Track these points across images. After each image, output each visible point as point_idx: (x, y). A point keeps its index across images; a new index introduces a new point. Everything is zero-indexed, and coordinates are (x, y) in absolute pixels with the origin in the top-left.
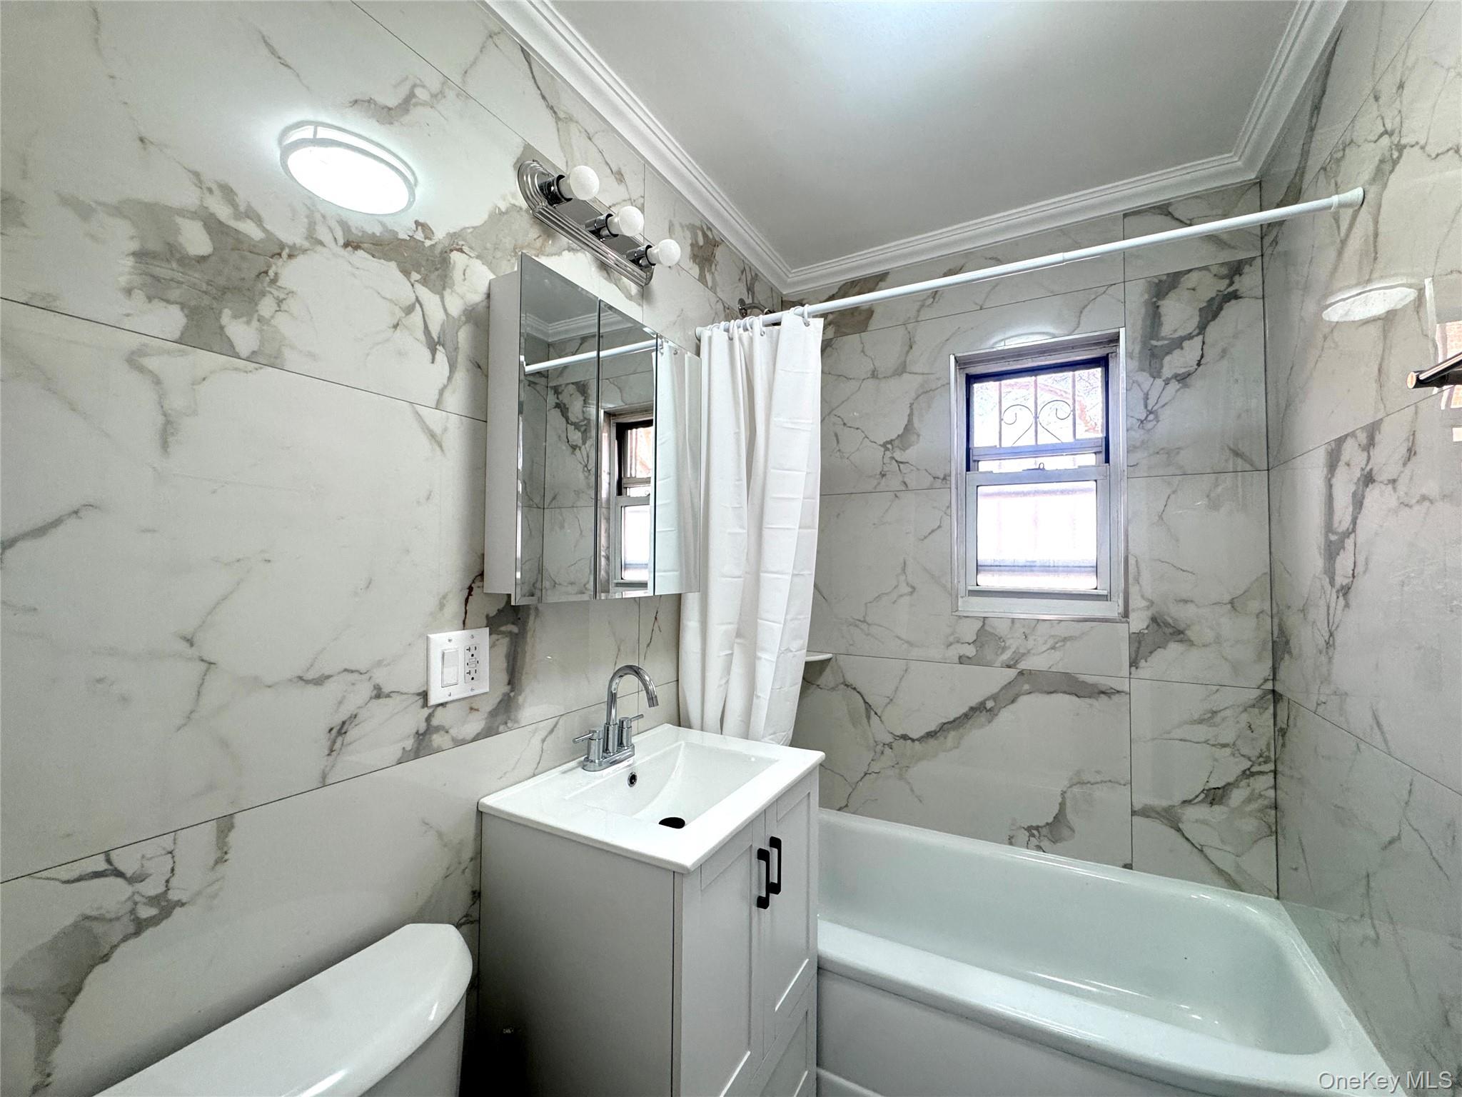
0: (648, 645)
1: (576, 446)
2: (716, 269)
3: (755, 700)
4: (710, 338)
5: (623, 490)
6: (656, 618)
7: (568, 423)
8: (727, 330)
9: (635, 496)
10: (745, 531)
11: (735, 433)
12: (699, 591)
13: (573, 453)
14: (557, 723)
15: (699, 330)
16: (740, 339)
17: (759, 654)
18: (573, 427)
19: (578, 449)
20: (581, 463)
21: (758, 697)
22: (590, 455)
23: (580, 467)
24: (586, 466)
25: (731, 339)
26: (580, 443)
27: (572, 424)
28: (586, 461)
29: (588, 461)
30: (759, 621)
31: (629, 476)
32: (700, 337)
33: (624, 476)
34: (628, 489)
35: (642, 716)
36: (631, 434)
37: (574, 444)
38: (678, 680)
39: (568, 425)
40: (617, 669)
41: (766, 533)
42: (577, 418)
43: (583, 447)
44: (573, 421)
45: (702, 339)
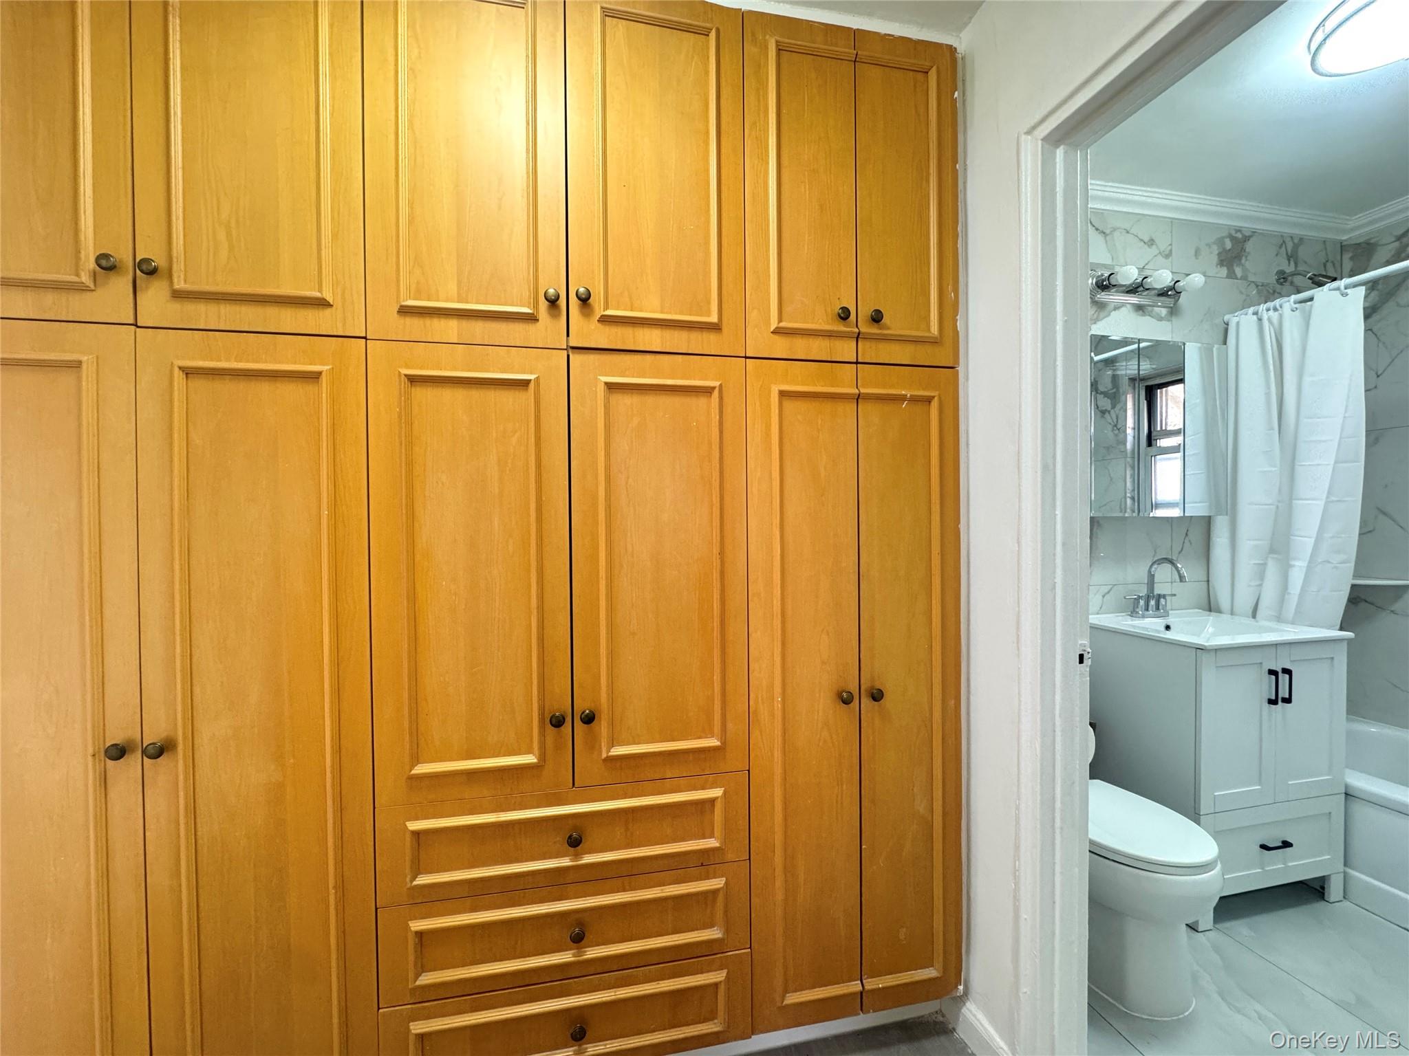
0: (1180, 553)
1: (1106, 410)
2: (1246, 260)
3: (1286, 596)
4: (1238, 323)
5: (1153, 442)
6: (1187, 534)
7: (1097, 393)
8: (1256, 313)
9: (1166, 446)
10: (1276, 469)
11: (1266, 394)
12: (1227, 515)
13: (1103, 417)
14: (1111, 589)
15: (1226, 318)
16: (1269, 320)
17: (1292, 563)
18: (1102, 396)
19: (1107, 414)
20: (1110, 424)
21: (1289, 594)
22: (1120, 416)
23: (1110, 428)
24: (1116, 426)
25: (1260, 320)
26: (1109, 408)
27: (1102, 393)
28: (1115, 420)
29: (1117, 421)
30: (1292, 537)
31: (1159, 429)
32: (1228, 322)
33: (1154, 429)
34: (1158, 441)
35: (1175, 595)
36: (1161, 393)
37: (1104, 409)
38: (1208, 581)
39: (1098, 395)
40: (1156, 559)
41: (1299, 469)
42: (1106, 388)
43: (1112, 412)
44: (1102, 390)
45: (1230, 324)
